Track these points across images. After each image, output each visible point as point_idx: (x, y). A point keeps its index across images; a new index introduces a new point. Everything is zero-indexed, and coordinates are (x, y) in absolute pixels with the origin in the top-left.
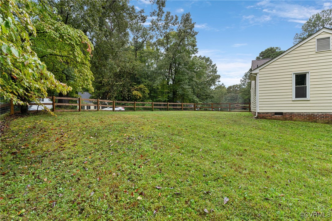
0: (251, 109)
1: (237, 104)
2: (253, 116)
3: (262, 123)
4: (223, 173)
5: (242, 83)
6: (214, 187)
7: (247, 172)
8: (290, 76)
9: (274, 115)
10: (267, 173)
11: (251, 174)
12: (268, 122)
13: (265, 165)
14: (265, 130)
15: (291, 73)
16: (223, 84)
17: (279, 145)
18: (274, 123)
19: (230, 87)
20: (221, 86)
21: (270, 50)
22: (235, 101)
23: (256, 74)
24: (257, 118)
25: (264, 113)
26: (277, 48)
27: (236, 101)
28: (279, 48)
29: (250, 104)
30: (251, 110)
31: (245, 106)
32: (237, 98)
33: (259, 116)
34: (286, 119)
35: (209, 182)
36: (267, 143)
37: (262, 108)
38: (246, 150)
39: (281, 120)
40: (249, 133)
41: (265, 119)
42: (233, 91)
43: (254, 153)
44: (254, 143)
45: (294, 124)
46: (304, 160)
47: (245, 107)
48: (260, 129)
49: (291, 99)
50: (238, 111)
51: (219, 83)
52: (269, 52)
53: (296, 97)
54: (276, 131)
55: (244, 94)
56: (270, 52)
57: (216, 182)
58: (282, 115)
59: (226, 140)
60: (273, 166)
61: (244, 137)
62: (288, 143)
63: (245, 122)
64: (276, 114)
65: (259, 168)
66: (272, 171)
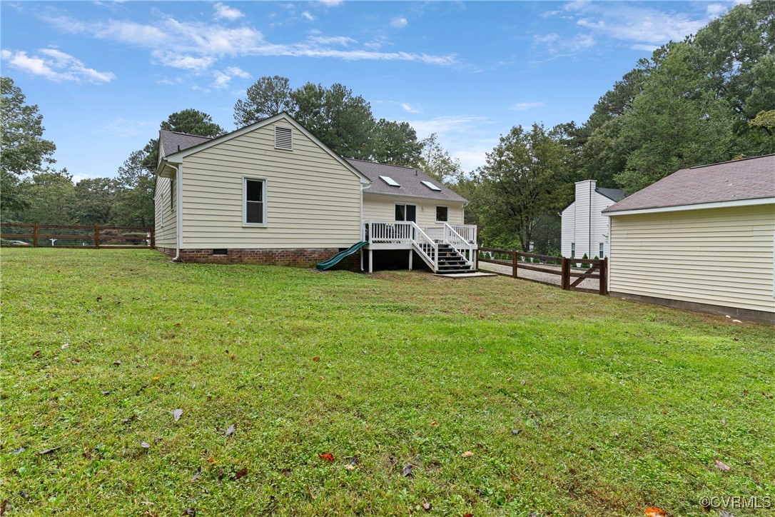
0: (156, 242)
1: (109, 228)
2: (169, 258)
3: (192, 271)
4: (149, 375)
5: (124, 176)
6: (140, 406)
7: (195, 361)
8: (239, 181)
9: (212, 254)
10: (230, 352)
11: (205, 362)
12: (203, 269)
13: (222, 343)
14: (202, 284)
15: (239, 176)
16: (65, 171)
17: (233, 307)
18: (214, 269)
19: (85, 184)
20: (58, 175)
21: (193, 116)
22: (102, 221)
23: (177, 165)
24: (178, 261)
25: (192, 251)
26: (205, 115)
27: (105, 222)
28: (209, 118)
29: (154, 231)
30: (156, 246)
31: (135, 236)
32: (107, 214)
33: (182, 258)
34: (232, 261)
35: (125, 400)
36: (214, 307)
37: (189, 240)
38: (178, 324)
39: (225, 264)
40: (173, 293)
41: (195, 262)
42: (97, 193)
43: (196, 328)
44: (189, 310)
45: (246, 269)
46: (272, 322)
47: (137, 238)
48: (193, 283)
49: (240, 225)
50: (121, 248)
51: (52, 166)
52: (190, 119)
53: (248, 221)
54: (221, 285)
55: (129, 205)
56: (193, 120)
57: (142, 396)
58: (226, 254)
59: (125, 313)
60: (234, 341)
61: (166, 301)
62: (246, 301)
63: (156, 271)
64: (216, 251)
65: (213, 350)
66: (235, 348)
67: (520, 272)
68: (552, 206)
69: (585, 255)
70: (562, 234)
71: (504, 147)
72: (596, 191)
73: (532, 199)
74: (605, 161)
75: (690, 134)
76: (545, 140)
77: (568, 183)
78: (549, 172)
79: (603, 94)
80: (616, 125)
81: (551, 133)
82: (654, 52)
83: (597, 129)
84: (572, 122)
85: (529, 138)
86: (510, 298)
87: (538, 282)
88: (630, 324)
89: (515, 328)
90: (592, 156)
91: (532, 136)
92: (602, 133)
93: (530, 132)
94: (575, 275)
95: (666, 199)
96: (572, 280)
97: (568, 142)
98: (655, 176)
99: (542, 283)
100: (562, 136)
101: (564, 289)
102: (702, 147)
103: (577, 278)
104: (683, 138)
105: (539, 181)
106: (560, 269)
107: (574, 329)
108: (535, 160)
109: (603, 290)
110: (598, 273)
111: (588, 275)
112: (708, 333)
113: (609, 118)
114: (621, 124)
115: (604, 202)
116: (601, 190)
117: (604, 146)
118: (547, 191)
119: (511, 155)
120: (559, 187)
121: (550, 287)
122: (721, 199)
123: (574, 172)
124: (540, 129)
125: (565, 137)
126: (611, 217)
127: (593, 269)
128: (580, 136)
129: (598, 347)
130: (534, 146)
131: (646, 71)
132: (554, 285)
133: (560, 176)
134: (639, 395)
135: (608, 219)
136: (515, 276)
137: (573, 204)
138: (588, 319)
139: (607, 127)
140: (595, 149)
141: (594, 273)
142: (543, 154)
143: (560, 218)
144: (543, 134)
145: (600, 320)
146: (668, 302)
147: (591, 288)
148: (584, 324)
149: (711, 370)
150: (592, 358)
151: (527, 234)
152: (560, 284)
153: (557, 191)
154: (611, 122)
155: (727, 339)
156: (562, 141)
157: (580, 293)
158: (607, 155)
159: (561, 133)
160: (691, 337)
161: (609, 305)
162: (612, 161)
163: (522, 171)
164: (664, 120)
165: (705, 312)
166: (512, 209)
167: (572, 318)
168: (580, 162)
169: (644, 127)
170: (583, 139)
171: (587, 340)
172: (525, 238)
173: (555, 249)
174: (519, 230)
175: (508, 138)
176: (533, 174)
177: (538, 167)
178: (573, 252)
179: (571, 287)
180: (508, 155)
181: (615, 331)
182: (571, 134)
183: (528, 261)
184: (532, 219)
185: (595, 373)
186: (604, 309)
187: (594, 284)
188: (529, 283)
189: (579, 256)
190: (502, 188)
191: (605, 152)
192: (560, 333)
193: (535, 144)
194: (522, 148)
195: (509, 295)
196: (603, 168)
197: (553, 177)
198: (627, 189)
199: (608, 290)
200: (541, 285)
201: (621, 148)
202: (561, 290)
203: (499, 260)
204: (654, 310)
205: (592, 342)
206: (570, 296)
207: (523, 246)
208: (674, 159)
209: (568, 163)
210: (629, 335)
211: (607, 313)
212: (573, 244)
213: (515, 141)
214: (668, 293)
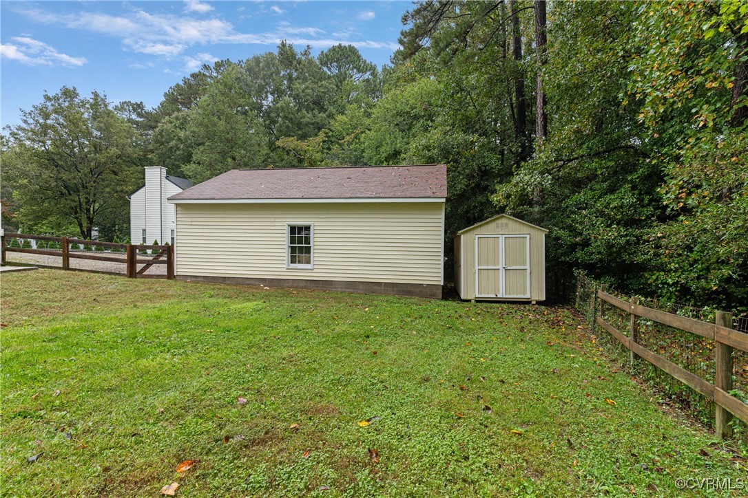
67: (73, 262)
68: (119, 188)
69: (156, 241)
70: (132, 220)
71: (51, 108)
72: (167, 178)
73: (94, 179)
74: (175, 151)
75: (240, 142)
76: (109, 113)
77: (137, 166)
78: (114, 151)
79: (173, 85)
80: (185, 119)
81: (116, 108)
82: (216, 63)
83: (167, 118)
84: (141, 102)
85: (87, 106)
86: (56, 295)
87: (98, 272)
88: (191, 303)
89: (57, 330)
90: (162, 144)
91: (91, 105)
92: (171, 122)
93: (88, 99)
94: (141, 262)
95: (221, 192)
96: (139, 267)
97: (137, 123)
98: (216, 172)
99: (103, 273)
100: (130, 115)
101: (130, 277)
102: (248, 154)
103: (144, 265)
104: (236, 144)
105: (101, 158)
106: (125, 257)
107: (136, 317)
108: (96, 133)
109: (170, 275)
110: (166, 259)
111: (156, 261)
112: (249, 300)
113: (179, 110)
114: (189, 119)
115: (173, 189)
116: (171, 178)
117: (174, 136)
118: (113, 172)
119: (61, 121)
120: (126, 168)
121: (113, 276)
122: (257, 197)
123: (145, 156)
124: (102, 99)
125: (134, 117)
126: (176, 204)
127: (161, 255)
128: (151, 121)
129: (158, 331)
130: (94, 118)
131: (209, 77)
132: (119, 274)
133: (128, 157)
134: (189, 366)
135: (173, 206)
136: (66, 267)
137: (143, 189)
138: (152, 305)
139: (177, 118)
140: (166, 137)
141: (161, 259)
142: (106, 128)
143: (129, 202)
144: (106, 106)
145: (164, 304)
146: (224, 280)
147: (159, 274)
148: (147, 310)
149: (246, 329)
150: (150, 343)
151: (88, 218)
152: (125, 272)
153: (124, 173)
154: (180, 114)
155: (259, 303)
156: (130, 120)
157: (147, 280)
158: (177, 145)
159: (129, 110)
160: (238, 306)
161: (175, 287)
162: (181, 152)
163: (79, 143)
164: (222, 125)
165: (248, 285)
166: (66, 187)
167: (135, 306)
168: (150, 147)
169: (207, 127)
170: (153, 124)
171: (147, 326)
172: (85, 224)
173: (125, 236)
174: (76, 213)
175: (56, 98)
176: (93, 149)
177: (101, 143)
178: (144, 239)
179: (138, 275)
180: (57, 119)
181: (177, 312)
182: (140, 115)
183: (88, 249)
184: (94, 202)
185: (151, 357)
186: (170, 293)
187: (161, 269)
188: (86, 274)
189: (150, 242)
190: (49, 160)
191: (174, 142)
192: (118, 325)
193: (96, 115)
194: (78, 116)
195: (54, 292)
196: (173, 157)
197: (119, 157)
198: (192, 180)
199: (175, 274)
200: (102, 275)
201: (189, 141)
202: (126, 279)
203: (45, 250)
204: (212, 287)
205: (151, 327)
206: (136, 283)
207: (83, 232)
208: (230, 160)
209: (137, 145)
210: (189, 313)
211: (172, 296)
212: (144, 231)
213: (67, 104)
214: (223, 272)
